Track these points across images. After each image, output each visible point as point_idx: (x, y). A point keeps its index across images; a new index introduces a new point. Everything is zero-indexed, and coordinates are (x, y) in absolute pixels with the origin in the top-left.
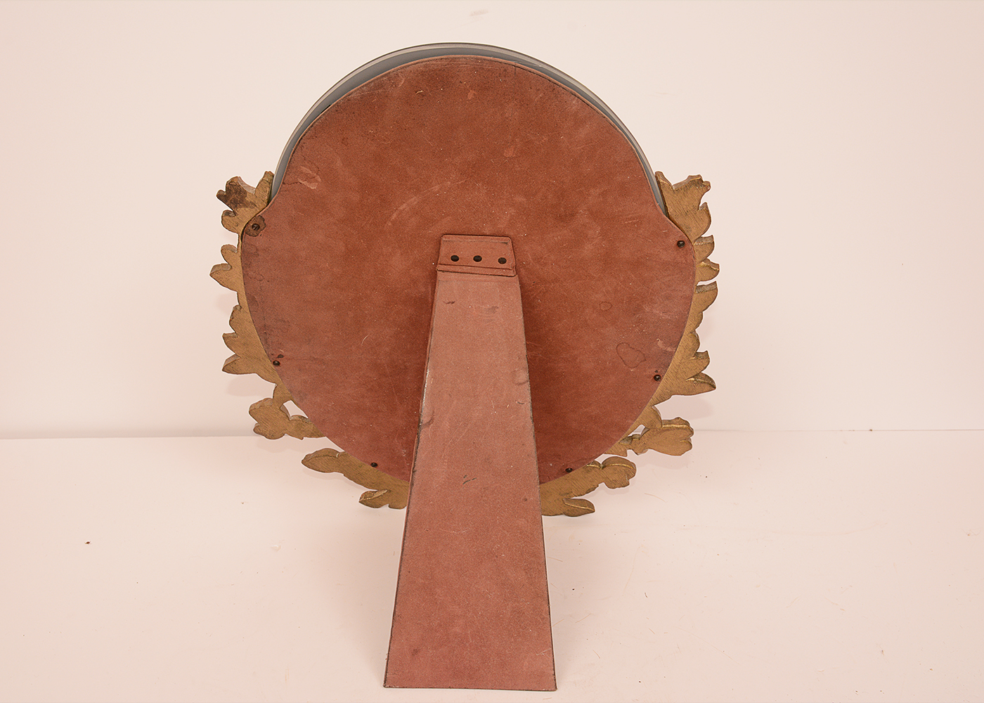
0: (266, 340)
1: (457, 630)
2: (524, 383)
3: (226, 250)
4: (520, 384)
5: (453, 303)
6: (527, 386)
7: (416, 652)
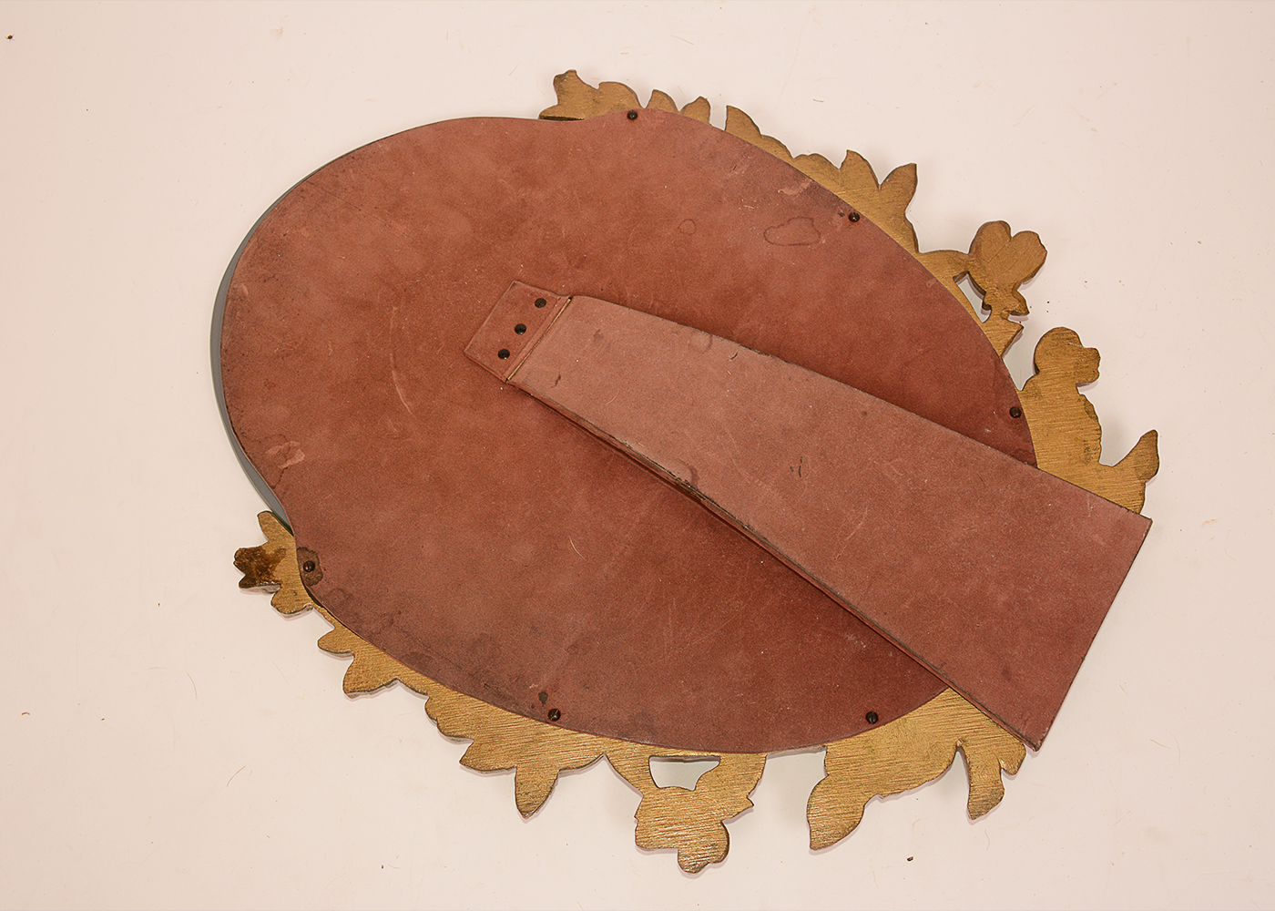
0: (499, 694)
1: (1002, 598)
2: (711, 341)
3: (326, 645)
4: (709, 346)
5: (560, 378)
6: (716, 339)
7: (1006, 673)
